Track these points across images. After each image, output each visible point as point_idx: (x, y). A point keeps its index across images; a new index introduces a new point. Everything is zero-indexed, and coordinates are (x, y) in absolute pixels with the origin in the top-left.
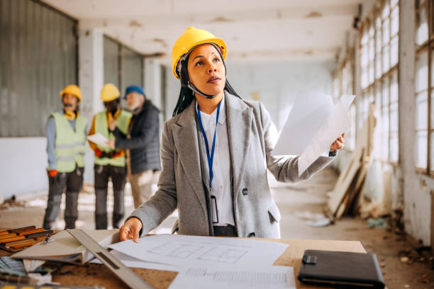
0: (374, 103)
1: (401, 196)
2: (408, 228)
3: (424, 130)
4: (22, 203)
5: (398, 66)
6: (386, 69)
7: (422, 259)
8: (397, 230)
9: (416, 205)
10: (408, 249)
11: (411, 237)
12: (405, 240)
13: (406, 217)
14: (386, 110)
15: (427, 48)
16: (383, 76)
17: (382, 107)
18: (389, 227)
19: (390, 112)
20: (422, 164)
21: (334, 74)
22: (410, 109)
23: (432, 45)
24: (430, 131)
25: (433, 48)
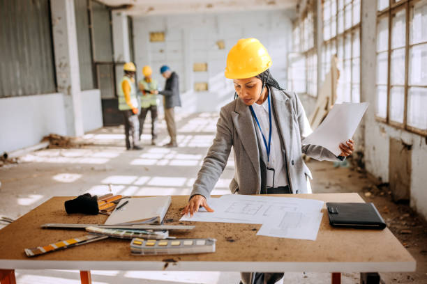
0: (336, 55)
1: (362, 140)
2: (368, 167)
3: (384, 85)
4: (14, 160)
5: (360, 26)
6: (349, 26)
7: (382, 194)
8: (359, 169)
9: (376, 148)
10: (370, 186)
11: (371, 175)
12: (366, 177)
13: (366, 158)
14: (348, 63)
15: (388, 14)
16: (346, 32)
17: (344, 61)
18: (351, 166)
19: (352, 65)
20: (383, 114)
21: (294, 22)
22: (371, 65)
23: (392, 13)
24: (389, 87)
25: (394, 15)
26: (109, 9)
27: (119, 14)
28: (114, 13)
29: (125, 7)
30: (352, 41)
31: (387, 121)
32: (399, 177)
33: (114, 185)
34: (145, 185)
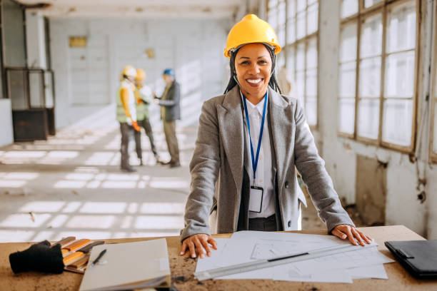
5: (317, 34)
6: (301, 35)
9: (338, 166)
14: (301, 75)
15: (357, 20)
16: (297, 43)
17: (296, 72)
19: (306, 77)
20: (351, 131)
22: (332, 77)
23: (362, 18)
24: (357, 99)
25: (363, 22)
26: (23, 8)
27: (34, 14)
28: (28, 12)
29: (41, 6)
30: (306, 50)
31: (355, 137)
32: (370, 197)
33: (38, 213)
34: (77, 213)
